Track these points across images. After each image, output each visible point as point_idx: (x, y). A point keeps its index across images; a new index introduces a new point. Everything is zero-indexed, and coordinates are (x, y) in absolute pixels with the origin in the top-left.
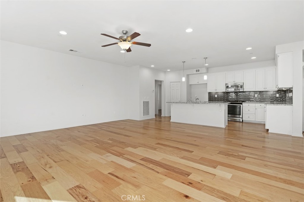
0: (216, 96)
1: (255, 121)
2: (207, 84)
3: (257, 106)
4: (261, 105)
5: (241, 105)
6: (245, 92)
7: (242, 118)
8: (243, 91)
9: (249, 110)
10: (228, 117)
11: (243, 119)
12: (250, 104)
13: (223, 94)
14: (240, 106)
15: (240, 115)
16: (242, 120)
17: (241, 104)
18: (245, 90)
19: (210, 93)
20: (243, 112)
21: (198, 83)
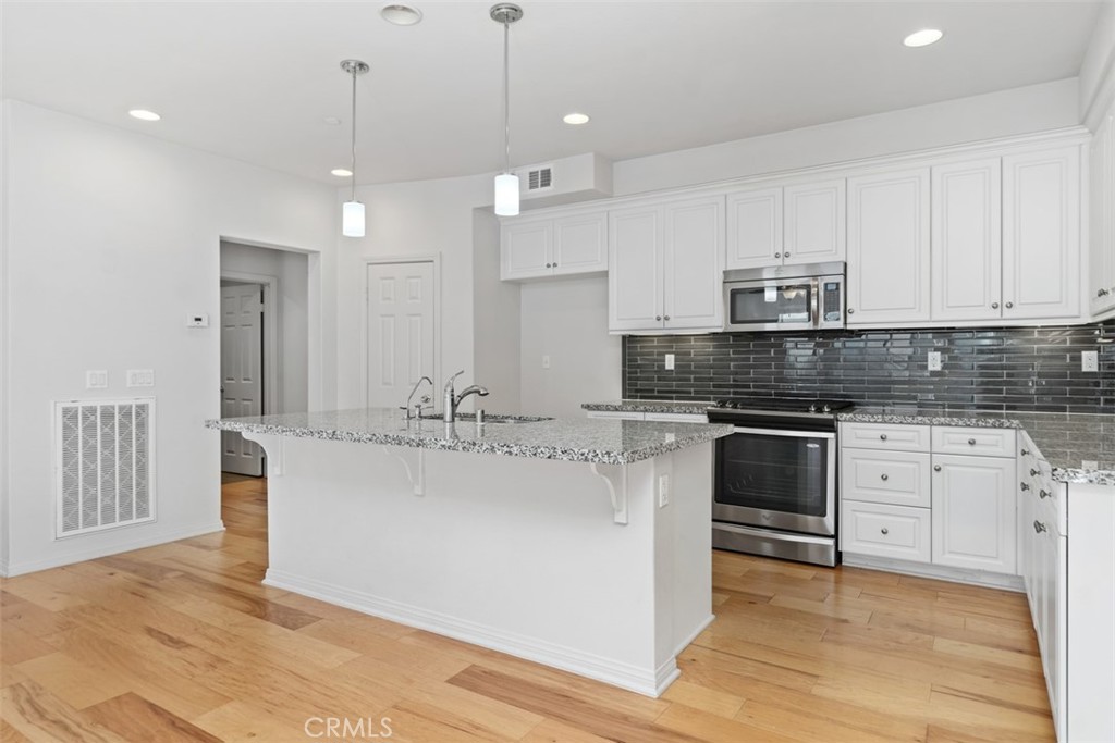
0: (670, 362)
1: (931, 565)
2: (605, 274)
3: (947, 448)
4: (972, 443)
5: (830, 436)
6: (858, 333)
7: (836, 537)
8: (839, 325)
9: (885, 478)
10: (714, 520)
11: (844, 548)
12: (892, 430)
13: (710, 347)
14: (824, 442)
15: (824, 514)
16: (839, 555)
17: (830, 426)
18: (855, 322)
19: (629, 341)
20: (844, 493)
21: (551, 272)
